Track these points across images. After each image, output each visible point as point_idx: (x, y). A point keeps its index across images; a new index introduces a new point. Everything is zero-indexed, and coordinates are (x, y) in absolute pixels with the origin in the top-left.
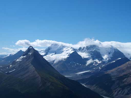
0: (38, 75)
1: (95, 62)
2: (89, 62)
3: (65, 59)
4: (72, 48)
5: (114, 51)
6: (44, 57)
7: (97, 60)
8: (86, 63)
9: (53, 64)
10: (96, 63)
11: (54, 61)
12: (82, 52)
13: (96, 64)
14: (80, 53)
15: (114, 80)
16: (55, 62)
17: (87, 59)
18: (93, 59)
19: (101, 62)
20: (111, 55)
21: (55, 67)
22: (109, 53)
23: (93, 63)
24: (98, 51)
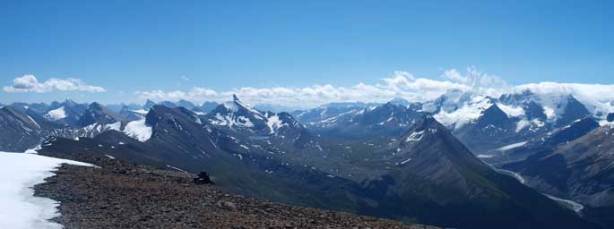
0: (459, 175)
1: (533, 123)
2: (521, 124)
3: (475, 120)
4: (487, 97)
5: (567, 102)
6: (436, 117)
7: (536, 121)
8: (515, 127)
9: (452, 130)
10: (535, 126)
11: (454, 124)
12: (506, 105)
13: (534, 128)
14: (501, 106)
15: (570, 167)
16: (457, 127)
17: (517, 119)
18: (529, 119)
19: (543, 124)
20: (561, 110)
21: (459, 137)
22: (559, 106)
23: (529, 127)
24: (536, 102)
